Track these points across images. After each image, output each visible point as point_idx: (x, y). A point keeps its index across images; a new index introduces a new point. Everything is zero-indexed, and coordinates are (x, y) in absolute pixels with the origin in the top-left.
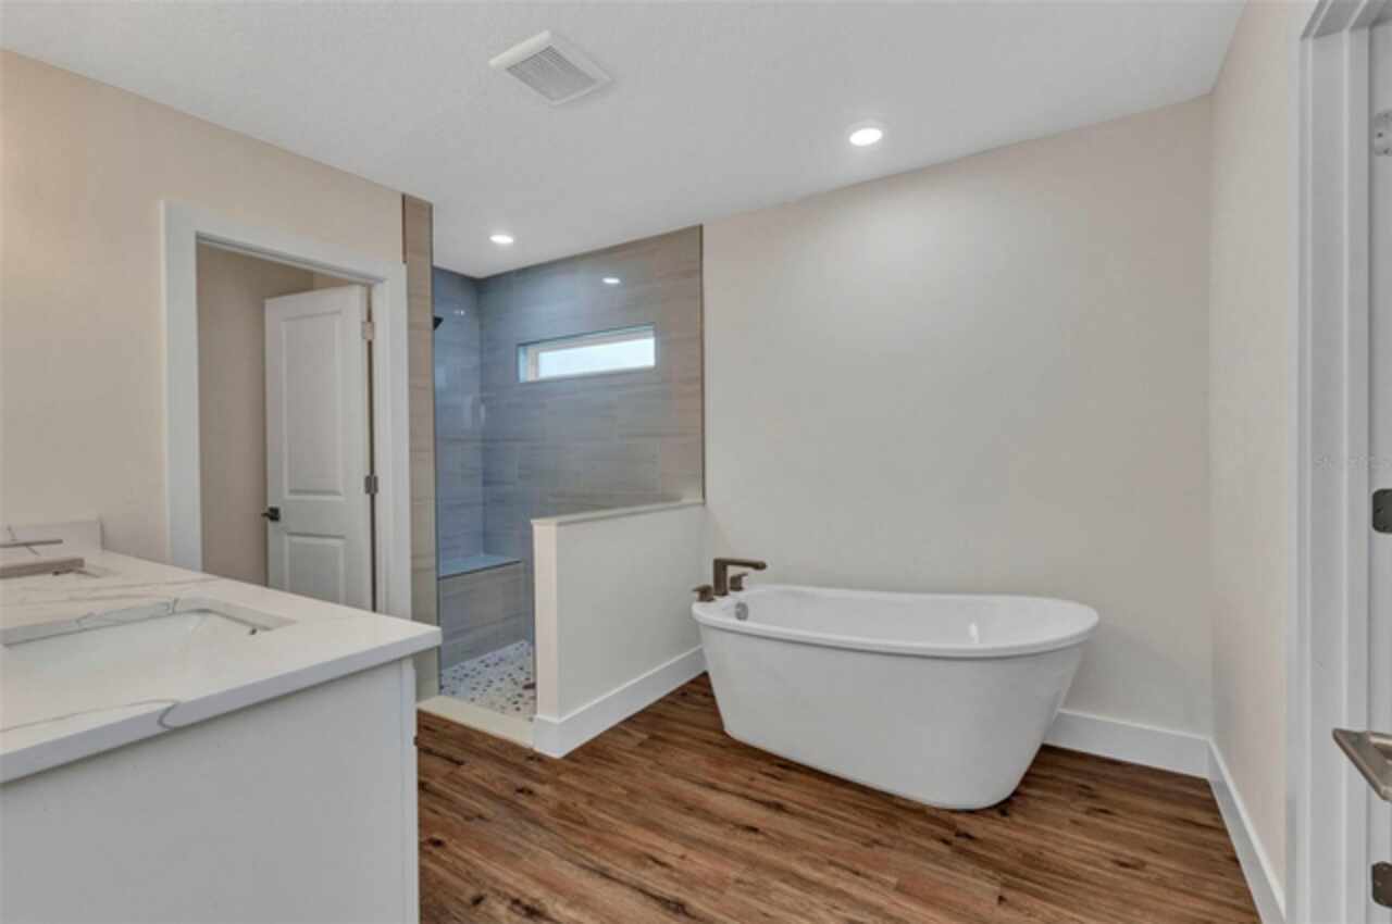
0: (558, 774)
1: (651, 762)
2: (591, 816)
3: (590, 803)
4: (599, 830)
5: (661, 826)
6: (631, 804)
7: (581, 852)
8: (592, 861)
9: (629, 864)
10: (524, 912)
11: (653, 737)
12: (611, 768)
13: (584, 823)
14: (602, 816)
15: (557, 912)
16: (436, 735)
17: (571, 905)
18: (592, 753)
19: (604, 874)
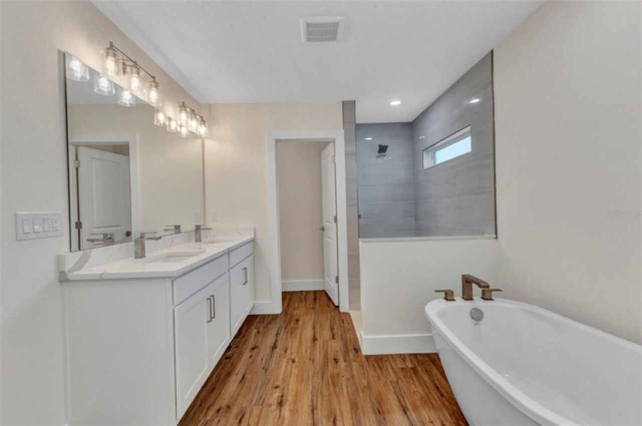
0: (355, 361)
1: (395, 379)
2: (341, 385)
3: (348, 380)
4: (335, 392)
5: (357, 408)
6: (360, 391)
7: (319, 395)
8: (317, 401)
9: (325, 413)
10: (279, 401)
11: (414, 369)
12: (375, 371)
13: (334, 385)
14: (345, 388)
15: (285, 409)
16: (342, 324)
17: (291, 411)
18: (379, 361)
19: (313, 409)
